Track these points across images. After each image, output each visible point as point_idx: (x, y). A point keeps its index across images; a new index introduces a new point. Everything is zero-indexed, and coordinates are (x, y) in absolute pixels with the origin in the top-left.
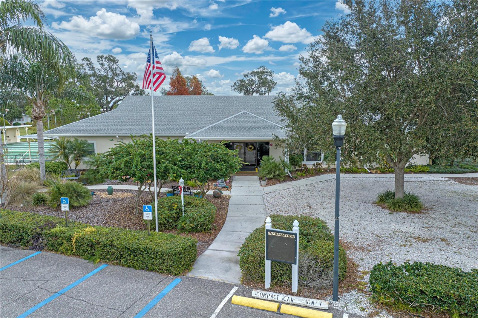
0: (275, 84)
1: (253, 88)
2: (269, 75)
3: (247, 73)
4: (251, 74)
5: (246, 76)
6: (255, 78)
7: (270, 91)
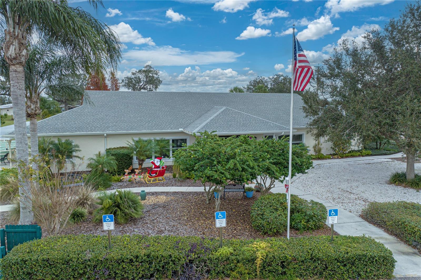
0: (160, 82)
1: (141, 86)
2: (155, 74)
3: (134, 72)
4: (138, 72)
5: (133, 74)
6: (142, 76)
7: (156, 88)
